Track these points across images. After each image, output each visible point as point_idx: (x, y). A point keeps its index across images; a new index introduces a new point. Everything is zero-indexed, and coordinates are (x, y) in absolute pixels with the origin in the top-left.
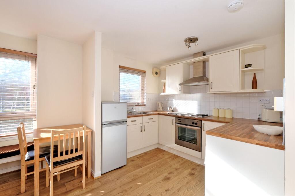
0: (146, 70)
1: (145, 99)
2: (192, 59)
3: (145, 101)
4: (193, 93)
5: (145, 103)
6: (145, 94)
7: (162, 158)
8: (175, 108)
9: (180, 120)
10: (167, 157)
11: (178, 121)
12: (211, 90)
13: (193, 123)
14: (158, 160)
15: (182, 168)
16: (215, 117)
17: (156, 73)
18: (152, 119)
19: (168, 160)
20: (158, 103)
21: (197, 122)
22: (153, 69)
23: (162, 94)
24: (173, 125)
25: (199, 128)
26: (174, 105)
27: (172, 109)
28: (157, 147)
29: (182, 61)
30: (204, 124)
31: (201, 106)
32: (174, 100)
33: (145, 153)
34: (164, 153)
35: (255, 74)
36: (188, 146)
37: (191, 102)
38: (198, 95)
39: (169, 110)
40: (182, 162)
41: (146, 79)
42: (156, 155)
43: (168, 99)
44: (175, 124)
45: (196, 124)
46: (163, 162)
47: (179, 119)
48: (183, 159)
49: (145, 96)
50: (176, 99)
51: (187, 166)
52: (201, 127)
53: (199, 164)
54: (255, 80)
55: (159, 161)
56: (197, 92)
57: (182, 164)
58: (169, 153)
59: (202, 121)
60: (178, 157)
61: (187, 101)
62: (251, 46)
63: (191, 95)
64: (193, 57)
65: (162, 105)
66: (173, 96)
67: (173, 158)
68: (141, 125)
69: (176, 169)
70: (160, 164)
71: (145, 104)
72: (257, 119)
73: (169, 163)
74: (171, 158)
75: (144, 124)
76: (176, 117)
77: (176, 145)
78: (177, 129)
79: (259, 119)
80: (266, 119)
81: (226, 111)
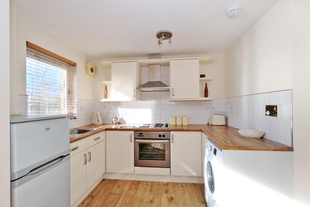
0: (76, 63)
1: (76, 108)
2: (147, 59)
3: (75, 112)
4: (146, 100)
5: (75, 114)
6: (76, 100)
7: (122, 194)
8: (122, 118)
9: (142, 134)
10: (126, 188)
11: (139, 136)
12: (173, 97)
13: (160, 136)
14: (119, 199)
15: (156, 197)
16: (172, 125)
17: (92, 70)
18: (99, 138)
19: (131, 192)
20: (97, 114)
21: (165, 134)
22: (86, 62)
23: (104, 100)
24: (131, 142)
25: (167, 141)
26: (120, 115)
27: (119, 121)
28: (102, 179)
29: (138, 59)
30: (173, 135)
32: (119, 108)
33: (89, 196)
34: (118, 184)
35: (206, 84)
36: (154, 165)
37: (144, 110)
38: (152, 103)
39: (114, 123)
40: (149, 188)
41: (76, 77)
42: (108, 192)
43: (110, 108)
44: (135, 141)
45: (164, 136)
46: (128, 200)
47: (140, 134)
48: (147, 183)
49: (76, 104)
50: (123, 108)
51: (158, 191)
52: (170, 139)
53: (167, 182)
54: (206, 90)
55: (121, 199)
56: (151, 99)
57: (151, 191)
58: (125, 182)
59: (171, 132)
60: (139, 182)
61: (139, 110)
62: (207, 58)
63: (143, 103)
64: (148, 57)
65: (101, 116)
66: (118, 104)
67: (134, 187)
68: (85, 152)
69: (150, 202)
70: (125, 205)
71: (76, 116)
72: (207, 124)
73: (137, 197)
74: (133, 189)
75: (88, 150)
76: (135, 130)
77: (136, 168)
78: (138, 147)
79: (208, 123)
80: (214, 123)
81: (183, 118)
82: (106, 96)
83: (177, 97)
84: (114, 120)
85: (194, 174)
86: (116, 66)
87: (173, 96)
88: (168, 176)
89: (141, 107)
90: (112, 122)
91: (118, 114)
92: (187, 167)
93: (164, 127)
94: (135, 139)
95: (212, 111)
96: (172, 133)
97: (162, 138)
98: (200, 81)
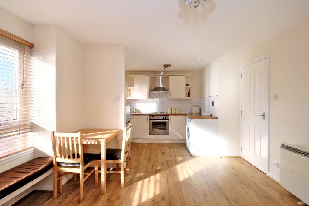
4: (154, 98)
9: (154, 117)
16: (170, 112)
21: (166, 117)
23: (128, 98)
24: (148, 121)
25: (168, 121)
31: (159, 107)
32: (137, 103)
35: (189, 89)
38: (157, 100)
43: (131, 103)
44: (150, 121)
47: (153, 117)
50: (139, 103)
53: (167, 143)
54: (189, 93)
62: (189, 75)
66: (136, 100)
76: (150, 115)
77: (150, 135)
78: (151, 124)
79: (190, 112)
80: (194, 112)
81: (176, 109)
82: (130, 96)
83: (173, 97)
84: (134, 110)
85: (182, 138)
86: (137, 78)
87: (171, 96)
88: (168, 139)
89: (151, 102)
90: (133, 111)
91: (136, 106)
92: (178, 134)
93: (165, 113)
94: (150, 119)
95: (193, 105)
96: (170, 116)
97: (165, 119)
98: (186, 88)
